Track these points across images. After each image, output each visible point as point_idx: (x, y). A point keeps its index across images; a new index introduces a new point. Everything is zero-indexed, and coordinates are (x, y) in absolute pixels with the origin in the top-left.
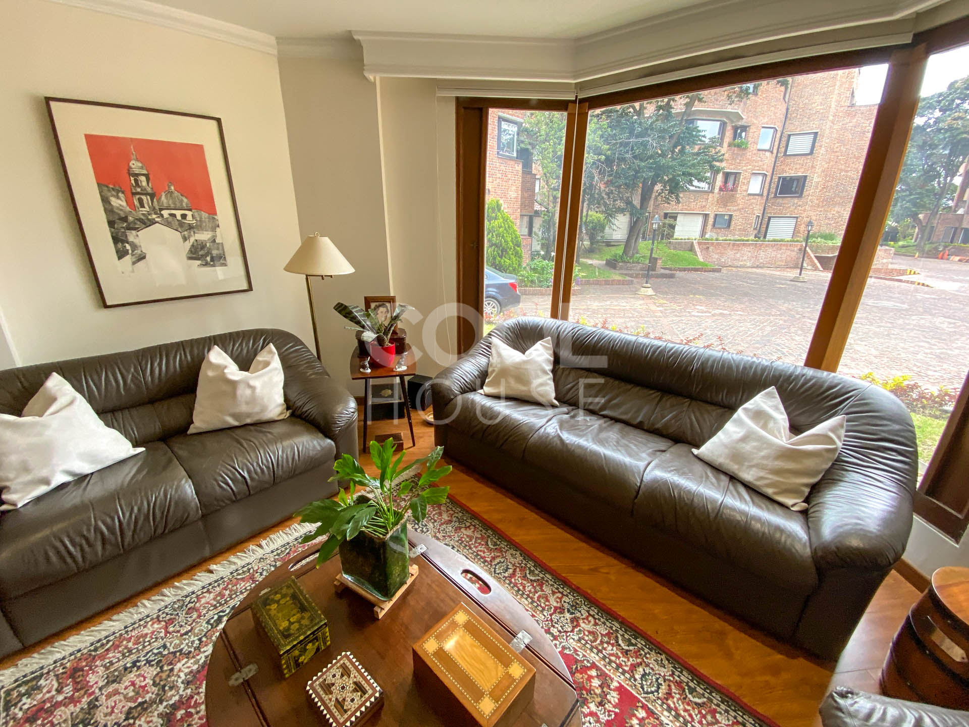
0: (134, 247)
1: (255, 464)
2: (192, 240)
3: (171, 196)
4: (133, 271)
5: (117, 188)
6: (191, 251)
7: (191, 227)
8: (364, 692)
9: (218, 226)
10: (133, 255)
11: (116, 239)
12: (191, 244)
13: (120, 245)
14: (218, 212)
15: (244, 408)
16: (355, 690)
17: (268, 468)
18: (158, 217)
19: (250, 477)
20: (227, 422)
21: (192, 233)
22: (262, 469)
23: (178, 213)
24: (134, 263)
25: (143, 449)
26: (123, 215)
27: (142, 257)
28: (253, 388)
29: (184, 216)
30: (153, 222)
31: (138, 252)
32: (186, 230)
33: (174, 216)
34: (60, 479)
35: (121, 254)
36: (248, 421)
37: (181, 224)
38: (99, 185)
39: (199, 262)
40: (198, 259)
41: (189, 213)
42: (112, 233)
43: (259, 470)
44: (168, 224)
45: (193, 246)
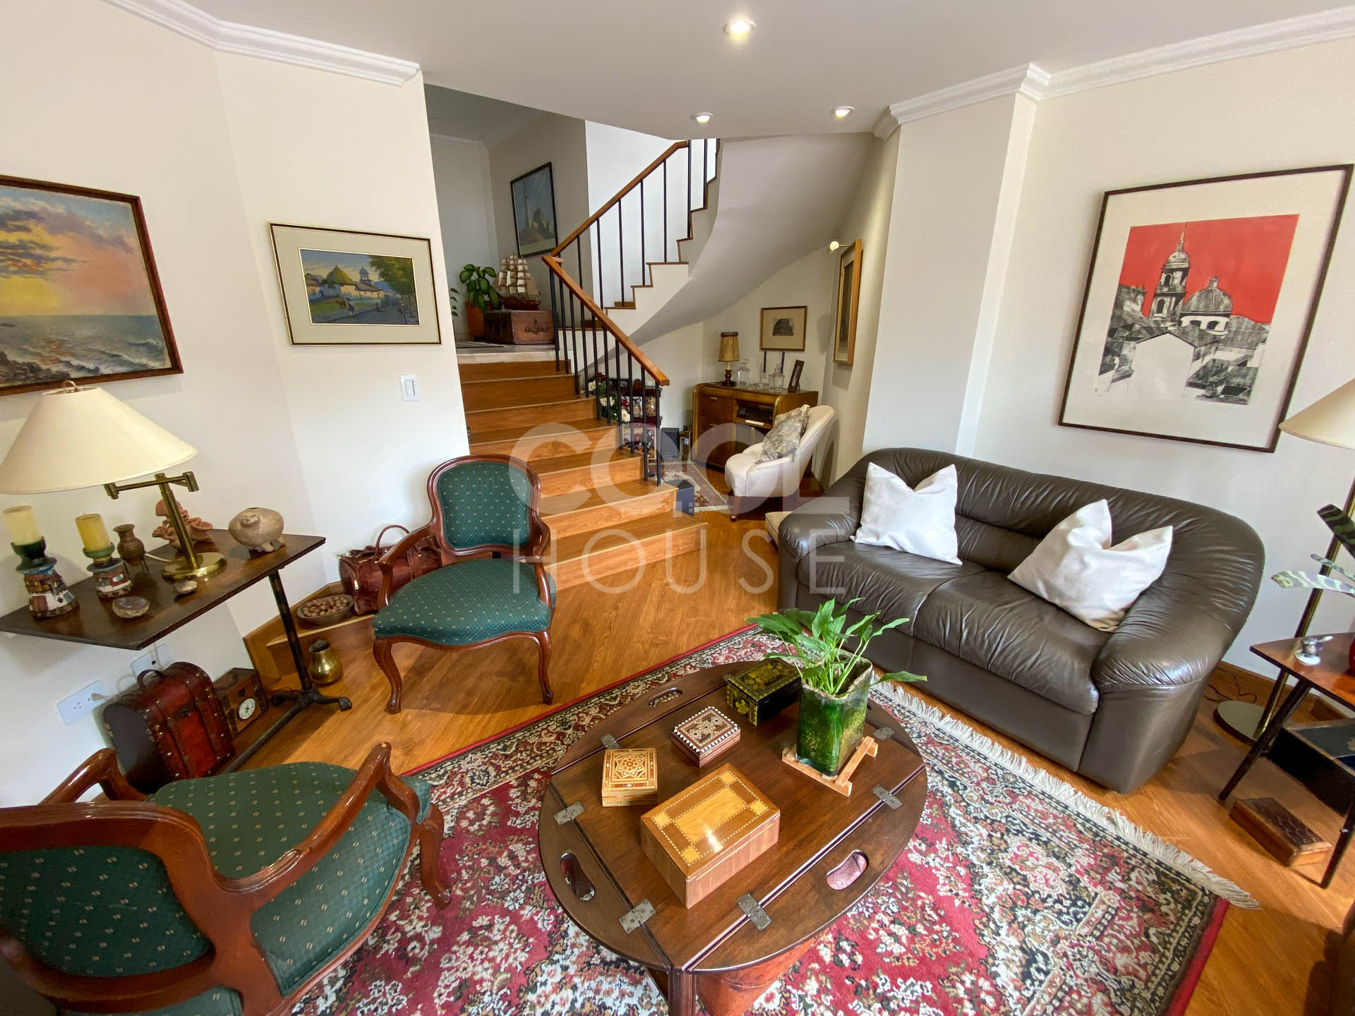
0: (1124, 361)
1: (981, 630)
2: (1208, 359)
3: (1207, 296)
4: (1108, 391)
5: (1140, 289)
6: (1197, 375)
7: (1216, 340)
8: (701, 741)
9: (1264, 341)
10: (1117, 371)
11: (1108, 351)
12: (1204, 363)
13: (1108, 358)
14: (1274, 320)
15: (1059, 582)
16: (703, 735)
17: (990, 645)
18: (1174, 325)
19: (967, 639)
20: (1037, 588)
21: (1214, 348)
22: (983, 642)
23: (1205, 321)
24: (1114, 381)
25: (960, 563)
26: (1130, 321)
27: (1127, 375)
28: (1084, 565)
29: (1212, 325)
30: (1164, 332)
31: (1125, 368)
32: (1206, 345)
33: (1197, 323)
34: (886, 541)
35: (1105, 368)
36: (1057, 601)
37: (1202, 335)
38: (1120, 286)
39: (1201, 392)
40: (1203, 387)
41: (1222, 321)
42: (1107, 343)
43: (980, 639)
44: (1183, 335)
45: (1205, 367)
